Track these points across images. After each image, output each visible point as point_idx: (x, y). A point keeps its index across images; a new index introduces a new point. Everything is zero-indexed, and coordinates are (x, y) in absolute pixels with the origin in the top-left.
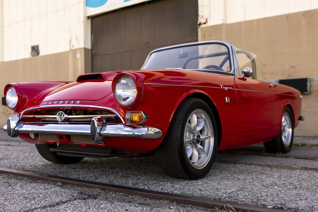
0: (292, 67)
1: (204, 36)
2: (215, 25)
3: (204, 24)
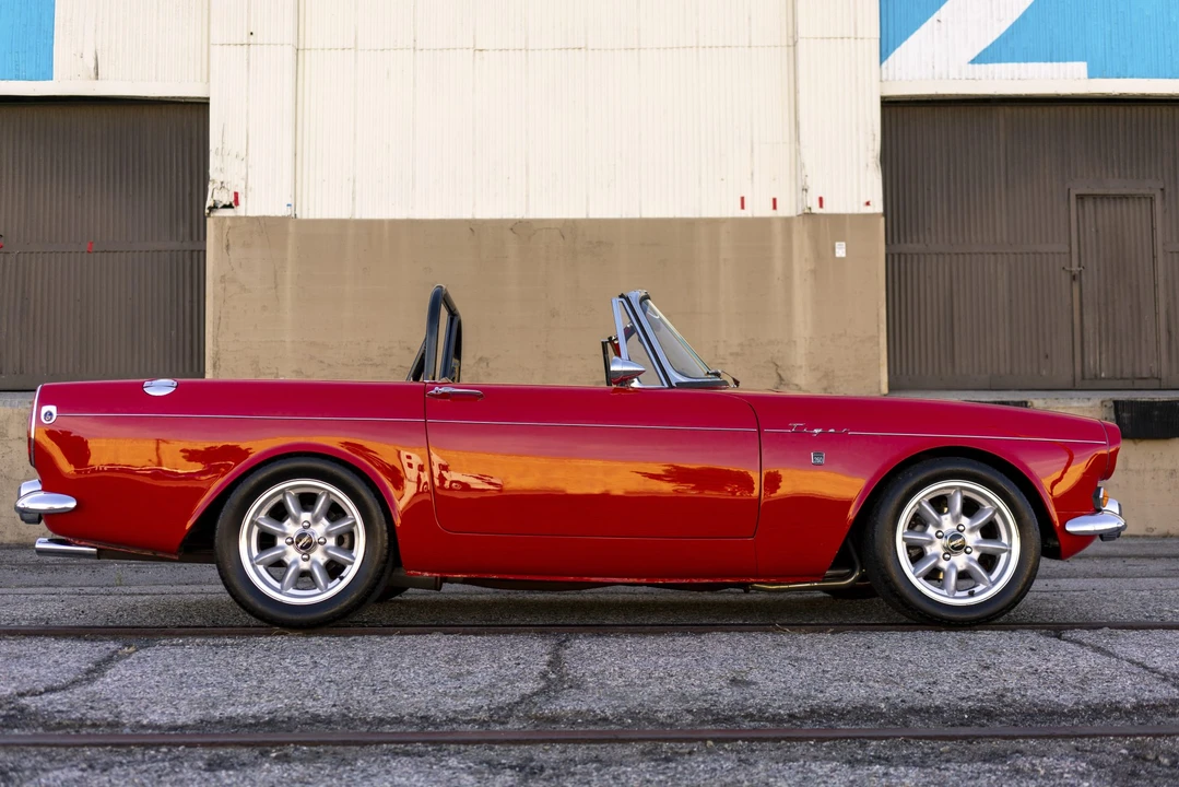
0: (481, 359)
1: (228, 246)
2: (264, 217)
3: (225, 207)
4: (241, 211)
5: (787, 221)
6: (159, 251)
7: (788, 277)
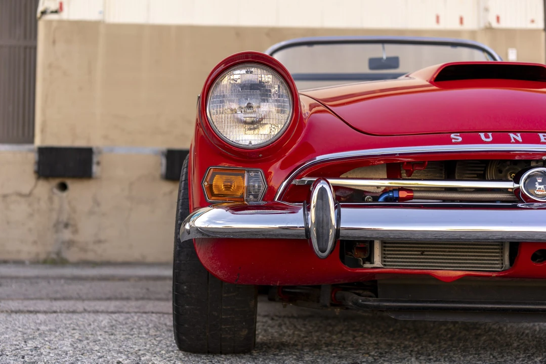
2: (82, 22)
3: (53, 12)
4: (65, 15)
5: (473, 33)
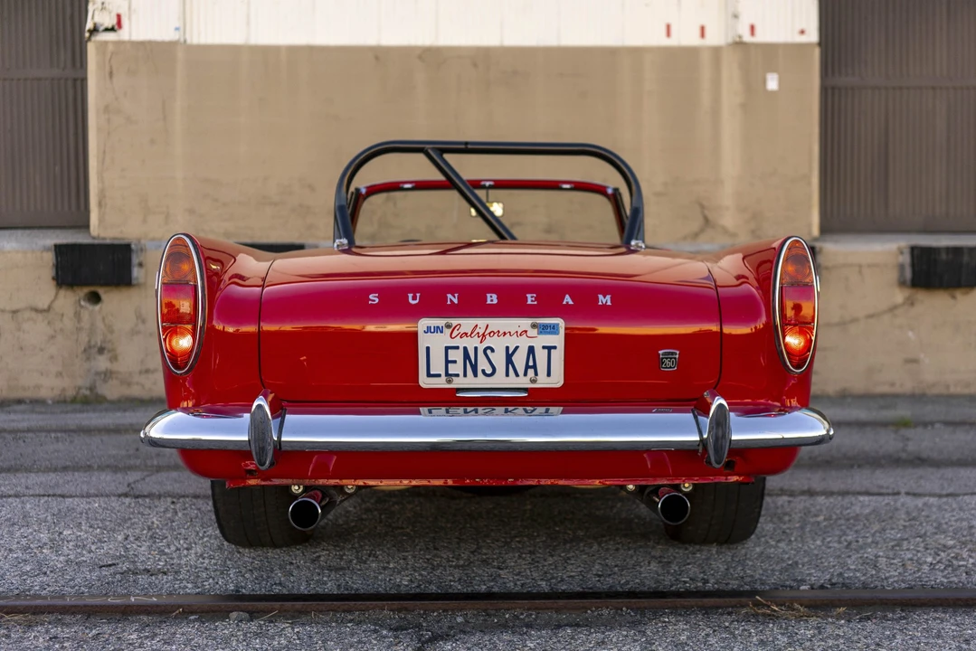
1: (111, 74)
2: (150, 43)
3: (107, 30)
4: (124, 35)
5: (716, 51)
6: (39, 79)
7: (716, 112)
